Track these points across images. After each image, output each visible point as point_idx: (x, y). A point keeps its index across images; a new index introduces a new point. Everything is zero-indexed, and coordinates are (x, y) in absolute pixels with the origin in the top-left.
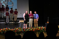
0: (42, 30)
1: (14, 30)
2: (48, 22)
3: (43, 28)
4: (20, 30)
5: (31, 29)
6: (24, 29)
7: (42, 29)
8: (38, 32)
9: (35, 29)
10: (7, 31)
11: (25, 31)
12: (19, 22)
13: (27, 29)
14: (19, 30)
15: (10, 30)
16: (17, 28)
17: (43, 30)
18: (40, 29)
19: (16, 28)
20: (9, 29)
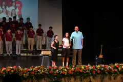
0: (88, 73)
1: (30, 70)
2: (101, 56)
3: (91, 67)
4: (43, 72)
5: (64, 69)
6: (50, 70)
7: (88, 70)
8: (78, 75)
9: (73, 69)
10: (15, 71)
11: (52, 74)
12: (40, 55)
13: (55, 70)
14: (39, 71)
15: (21, 69)
16: (36, 67)
17: (90, 72)
18: (83, 70)
19: (34, 68)
20: (18, 69)
